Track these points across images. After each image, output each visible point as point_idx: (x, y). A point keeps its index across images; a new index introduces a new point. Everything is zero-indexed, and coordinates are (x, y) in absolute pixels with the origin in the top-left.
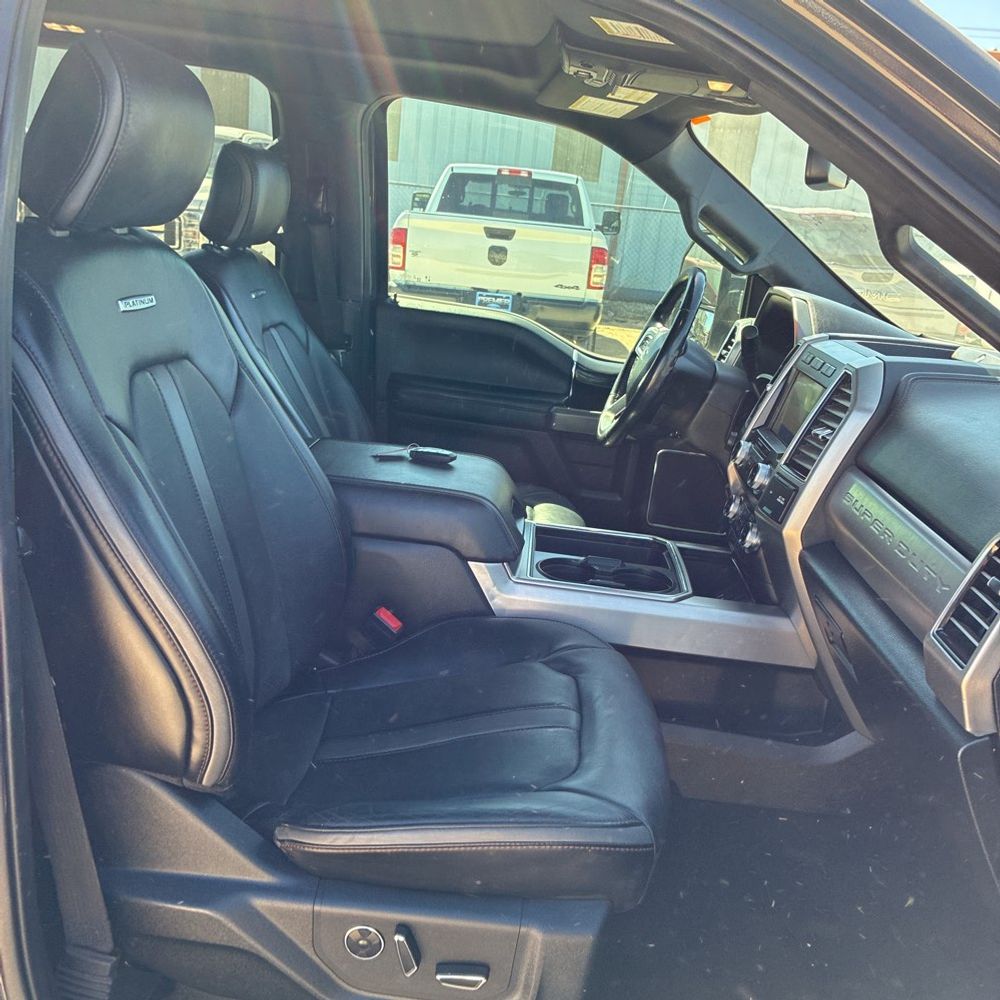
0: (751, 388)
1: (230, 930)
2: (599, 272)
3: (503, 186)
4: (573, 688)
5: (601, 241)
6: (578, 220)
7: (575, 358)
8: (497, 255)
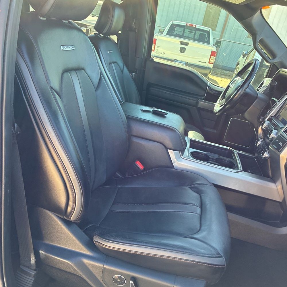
0: (269, 103)
1: (74, 269)
2: (213, 59)
3: (187, 29)
4: (199, 199)
5: (215, 49)
6: (208, 42)
7: (208, 85)
8: (182, 50)
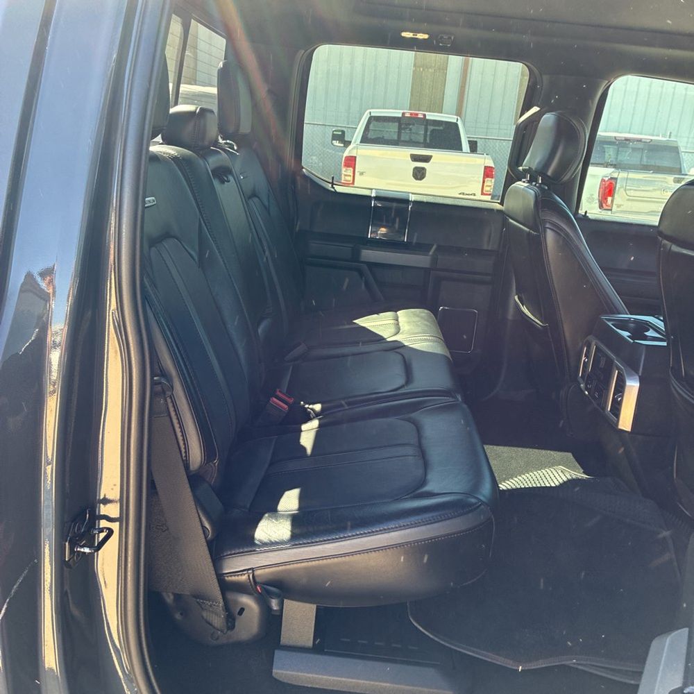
2: (489, 184)
6: (458, 147)
8: (419, 174)
